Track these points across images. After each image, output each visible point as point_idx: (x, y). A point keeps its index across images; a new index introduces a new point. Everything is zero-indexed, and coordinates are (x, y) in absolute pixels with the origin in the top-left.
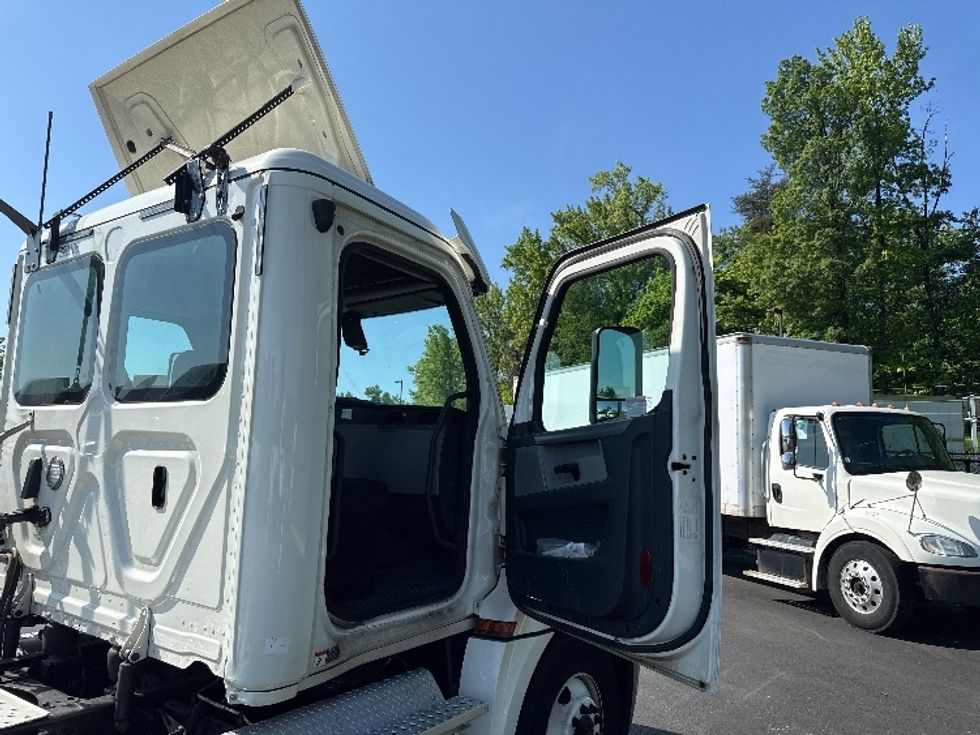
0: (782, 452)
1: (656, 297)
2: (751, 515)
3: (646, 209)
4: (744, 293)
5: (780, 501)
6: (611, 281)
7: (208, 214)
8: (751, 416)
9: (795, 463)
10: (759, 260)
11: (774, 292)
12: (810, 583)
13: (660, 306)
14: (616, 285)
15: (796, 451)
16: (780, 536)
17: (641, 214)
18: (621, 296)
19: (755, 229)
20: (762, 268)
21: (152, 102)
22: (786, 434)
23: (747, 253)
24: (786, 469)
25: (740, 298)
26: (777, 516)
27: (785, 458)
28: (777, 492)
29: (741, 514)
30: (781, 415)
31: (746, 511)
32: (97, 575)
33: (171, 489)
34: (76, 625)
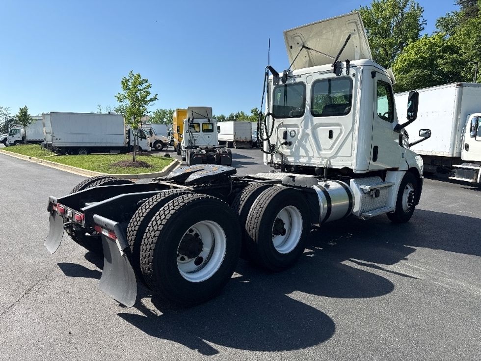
0: (471, 130)
1: (407, 56)
2: (455, 156)
3: (405, 6)
4: (457, 52)
5: (468, 150)
6: (382, 47)
7: (343, 74)
8: (459, 117)
9: (476, 135)
10: (468, 34)
11: (474, 51)
12: (476, 180)
13: (410, 61)
14: (385, 50)
15: (477, 130)
16: (466, 164)
17: (402, 9)
18: (387, 55)
19: (468, 14)
20: (469, 38)
21: (301, 36)
22: (474, 124)
23: (461, 30)
24: (472, 137)
25: (454, 56)
26: (466, 156)
27: (472, 133)
28: (467, 147)
29: (450, 156)
30: (472, 117)
31: (452, 155)
32: (311, 154)
33: (335, 135)
34: (304, 165)
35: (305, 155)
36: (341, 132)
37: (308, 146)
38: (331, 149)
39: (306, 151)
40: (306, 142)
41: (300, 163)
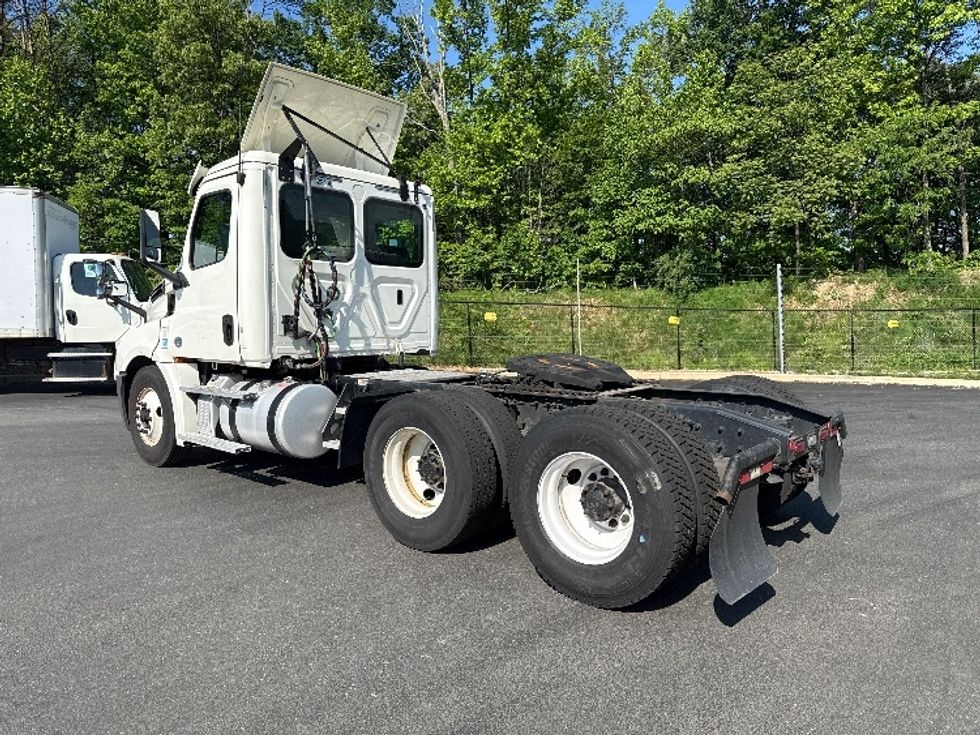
5: (74, 323)
8: (46, 258)
28: (72, 318)
31: (43, 333)
32: (370, 332)
33: (405, 298)
34: (359, 354)
35: (359, 335)
36: (413, 294)
37: (364, 318)
38: (399, 322)
39: (362, 327)
40: (360, 309)
41: (352, 351)
